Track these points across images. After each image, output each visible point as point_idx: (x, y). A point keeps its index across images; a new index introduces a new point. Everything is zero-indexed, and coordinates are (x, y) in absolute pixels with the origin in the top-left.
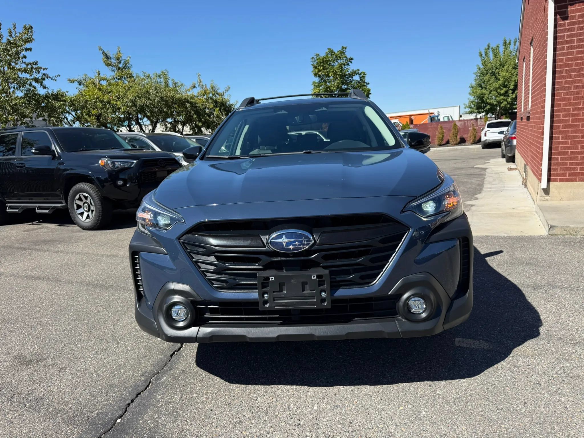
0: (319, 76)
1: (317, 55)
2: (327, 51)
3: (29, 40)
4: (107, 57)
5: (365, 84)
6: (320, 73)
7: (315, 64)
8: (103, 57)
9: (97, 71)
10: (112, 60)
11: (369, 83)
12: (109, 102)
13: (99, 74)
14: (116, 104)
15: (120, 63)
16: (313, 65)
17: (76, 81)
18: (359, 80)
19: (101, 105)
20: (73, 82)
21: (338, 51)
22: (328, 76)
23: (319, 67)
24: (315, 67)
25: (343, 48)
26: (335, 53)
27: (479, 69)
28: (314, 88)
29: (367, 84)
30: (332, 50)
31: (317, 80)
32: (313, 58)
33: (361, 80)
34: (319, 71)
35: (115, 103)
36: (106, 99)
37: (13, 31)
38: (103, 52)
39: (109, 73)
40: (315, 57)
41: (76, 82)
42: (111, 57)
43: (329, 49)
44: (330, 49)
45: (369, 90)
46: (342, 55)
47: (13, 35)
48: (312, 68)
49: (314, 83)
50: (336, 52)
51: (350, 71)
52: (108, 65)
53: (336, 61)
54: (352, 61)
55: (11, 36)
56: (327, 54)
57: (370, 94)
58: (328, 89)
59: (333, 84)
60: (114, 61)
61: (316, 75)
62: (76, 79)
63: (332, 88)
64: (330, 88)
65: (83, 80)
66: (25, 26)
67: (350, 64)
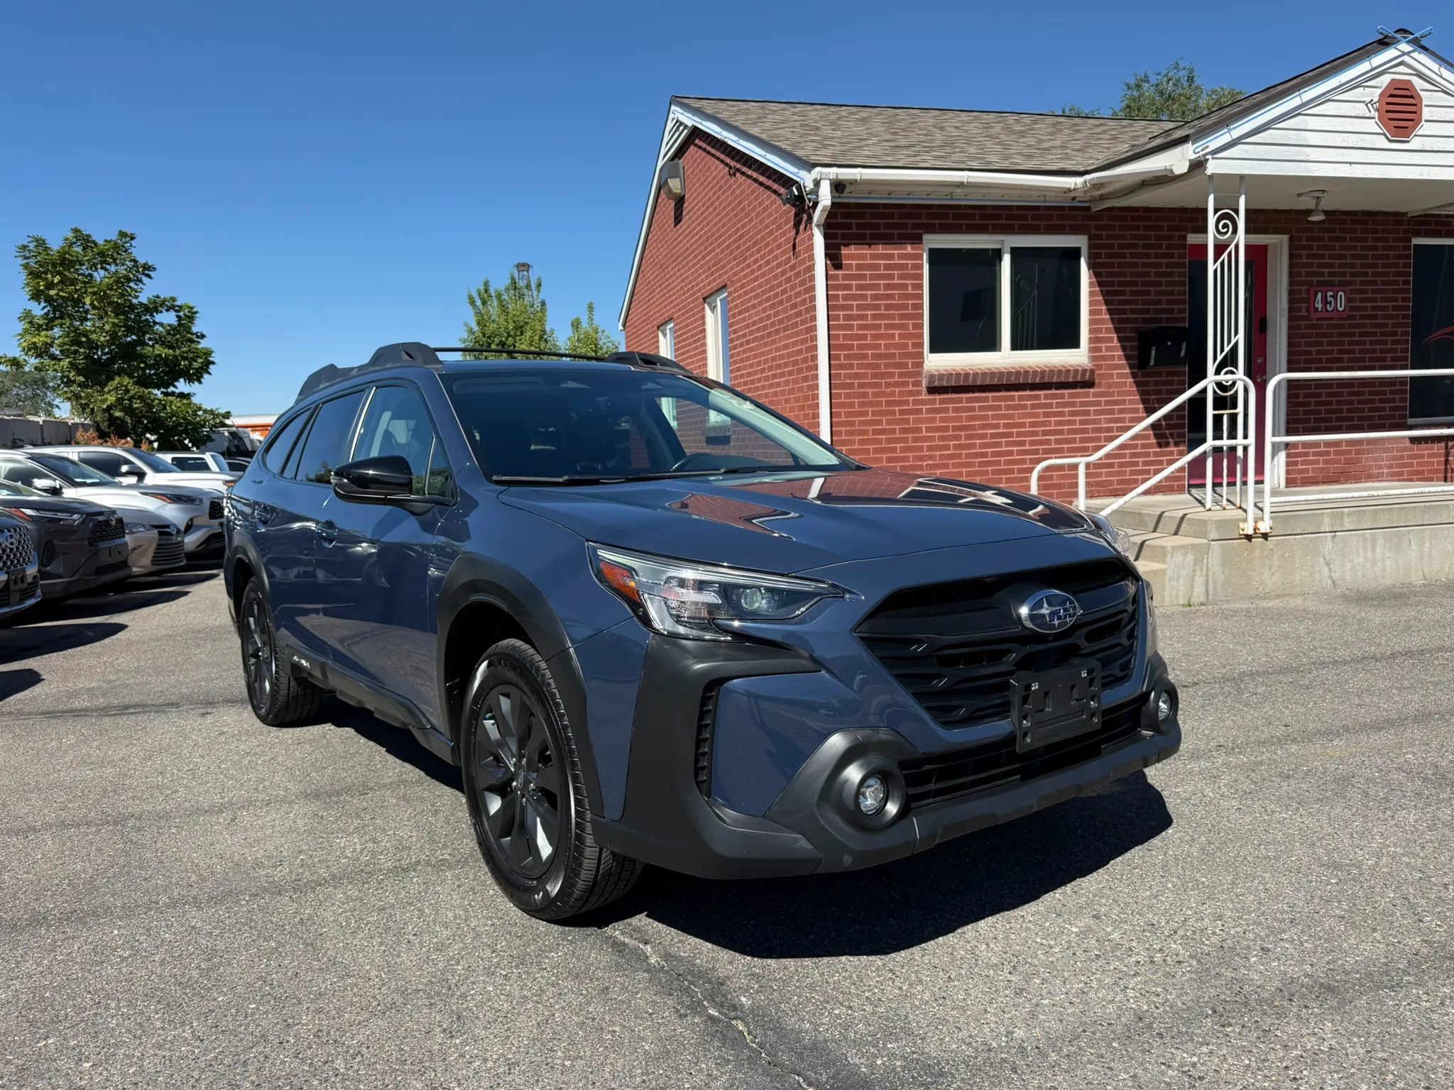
0: (49, 300)
1: (40, 242)
2: (70, 235)
5: (194, 337)
6: (52, 292)
7: (32, 262)
11: (203, 336)
16: (26, 266)
18: (176, 323)
21: (106, 241)
23: (49, 276)
24: (34, 274)
25: (123, 234)
26: (96, 244)
27: (471, 331)
28: (26, 331)
29: (198, 337)
30: (89, 236)
31: (38, 310)
32: (24, 247)
33: (180, 325)
34: (50, 286)
40: (32, 246)
43: (76, 231)
44: (80, 231)
45: (208, 353)
46: (118, 254)
48: (23, 276)
49: (27, 316)
50: (100, 242)
51: (143, 298)
53: (102, 268)
54: (152, 274)
56: (71, 245)
57: (213, 363)
58: (84, 339)
59: (98, 327)
61: (36, 296)
63: (94, 337)
64: (86, 336)
67: (145, 279)
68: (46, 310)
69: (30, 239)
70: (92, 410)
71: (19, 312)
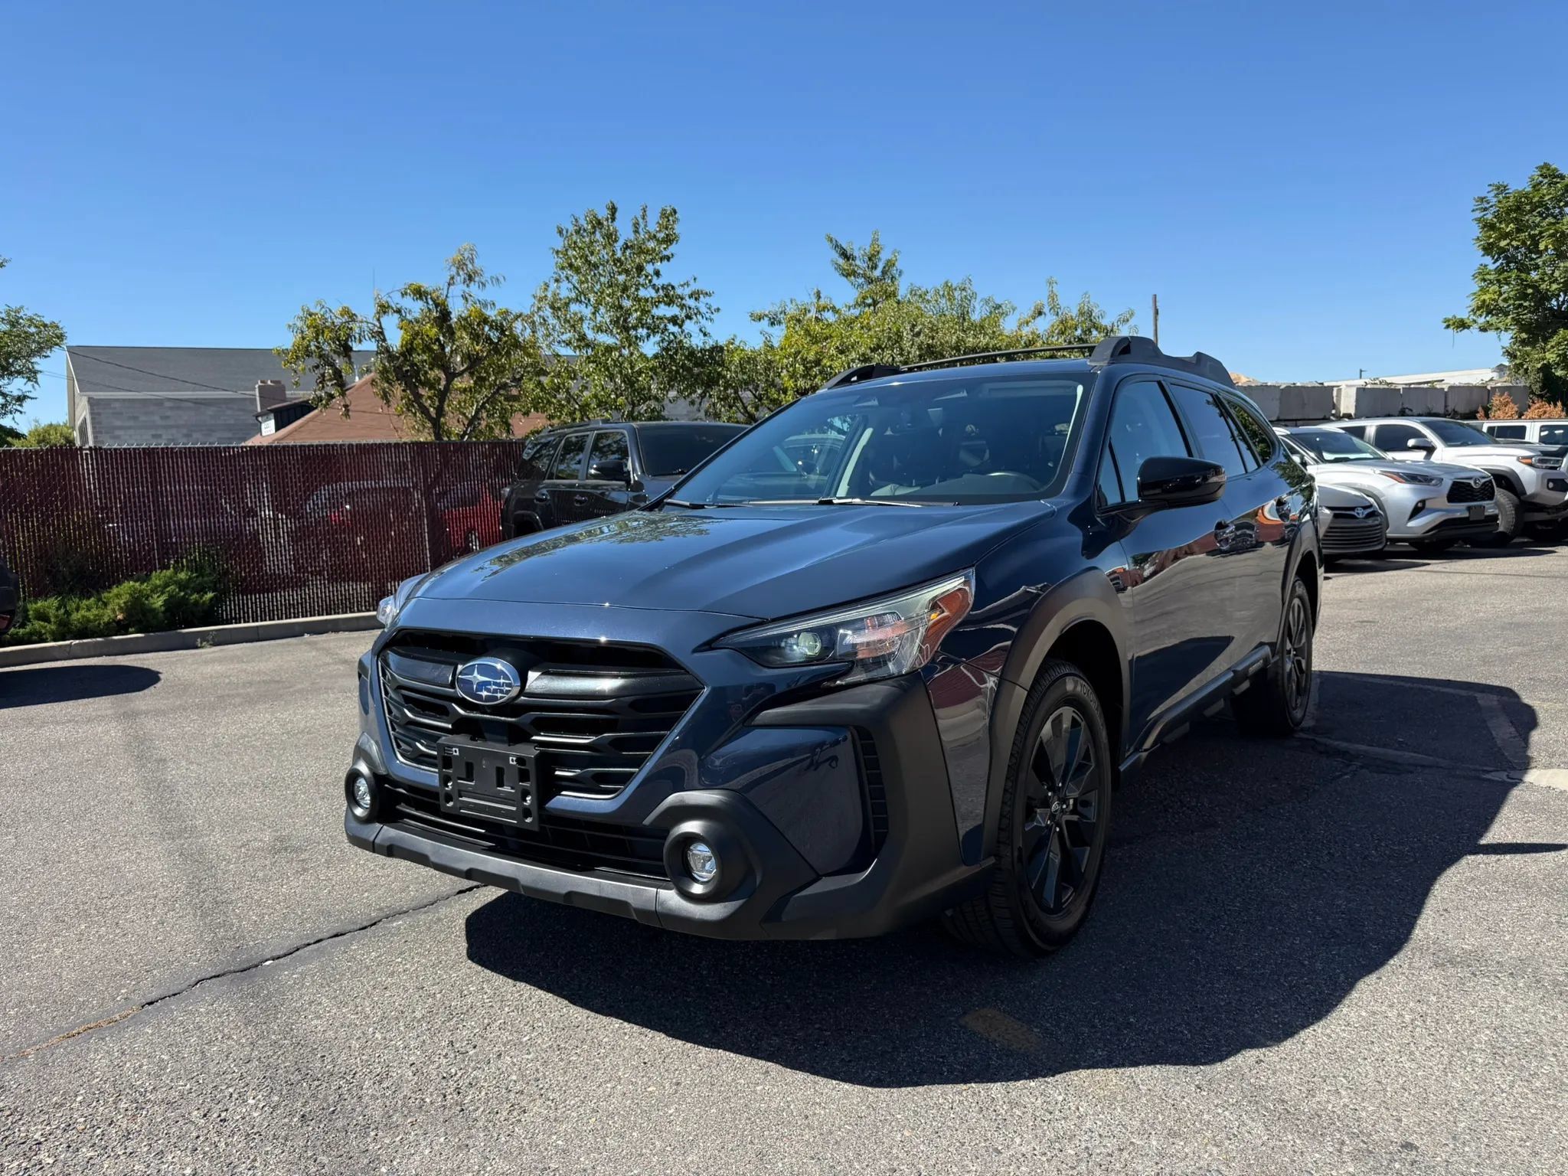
0: (1502, 252)
1: (1501, 189)
2: (1537, 174)
3: (669, 240)
4: (845, 255)
6: (1504, 243)
7: (1489, 217)
8: (835, 255)
9: (815, 290)
10: (858, 262)
12: (818, 362)
13: (819, 297)
14: (830, 367)
15: (874, 267)
16: (1479, 220)
17: (766, 316)
19: (802, 367)
20: (760, 320)
22: (1534, 248)
23: (1503, 226)
24: (1488, 227)
28: (1482, 289)
30: (1556, 170)
31: (1492, 263)
32: (1482, 199)
34: (1503, 236)
35: (828, 364)
36: (811, 356)
37: (641, 221)
38: (837, 246)
39: (844, 294)
40: (1491, 196)
41: (766, 319)
42: (856, 254)
43: (1544, 167)
44: (1547, 167)
47: (640, 230)
48: (1476, 231)
52: (847, 274)
55: (636, 232)
56: (1536, 187)
60: (861, 264)
61: (1488, 249)
62: (767, 313)
65: (781, 313)
66: (663, 210)
68: (1498, 264)
69: (1491, 188)
70: (1527, 369)
71: (1474, 268)
